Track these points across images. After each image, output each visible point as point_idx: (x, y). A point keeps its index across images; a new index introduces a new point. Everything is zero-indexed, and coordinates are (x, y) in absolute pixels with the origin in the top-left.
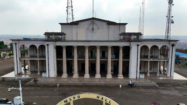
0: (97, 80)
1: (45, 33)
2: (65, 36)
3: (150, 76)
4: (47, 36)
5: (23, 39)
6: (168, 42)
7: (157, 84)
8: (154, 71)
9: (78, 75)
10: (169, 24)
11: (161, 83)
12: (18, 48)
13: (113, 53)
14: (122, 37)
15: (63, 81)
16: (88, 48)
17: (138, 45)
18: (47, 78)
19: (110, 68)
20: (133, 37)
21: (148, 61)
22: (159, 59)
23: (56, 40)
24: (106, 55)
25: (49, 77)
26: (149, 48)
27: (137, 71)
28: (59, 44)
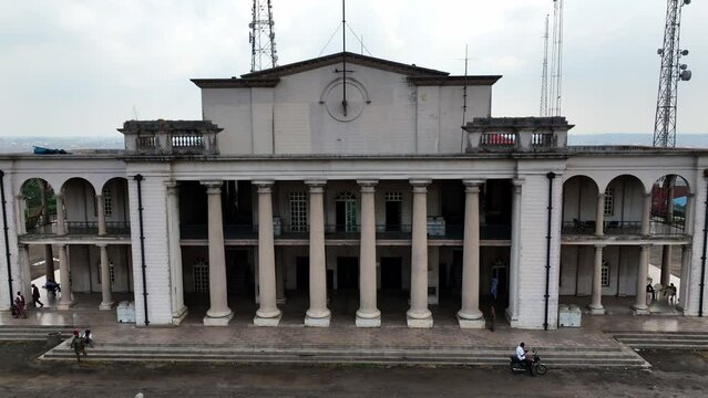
0: (366, 339)
1: (127, 124)
2: (219, 135)
3: (606, 313)
4: (135, 137)
5: (36, 152)
6: (689, 161)
7: (645, 353)
8: (622, 292)
9: (278, 312)
10: (669, 84)
11: (659, 350)
12: (13, 193)
13: (435, 212)
14: (475, 140)
15: (206, 345)
16: (319, 190)
17: (551, 176)
18: (141, 327)
19: (421, 280)
20: (529, 139)
21: (594, 248)
22: (645, 238)
23: (177, 157)
24: (405, 220)
25: (147, 322)
26: (602, 189)
27: (547, 296)
28: (188, 172)
